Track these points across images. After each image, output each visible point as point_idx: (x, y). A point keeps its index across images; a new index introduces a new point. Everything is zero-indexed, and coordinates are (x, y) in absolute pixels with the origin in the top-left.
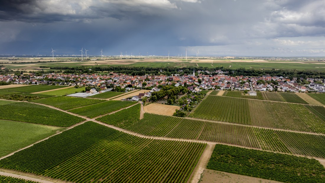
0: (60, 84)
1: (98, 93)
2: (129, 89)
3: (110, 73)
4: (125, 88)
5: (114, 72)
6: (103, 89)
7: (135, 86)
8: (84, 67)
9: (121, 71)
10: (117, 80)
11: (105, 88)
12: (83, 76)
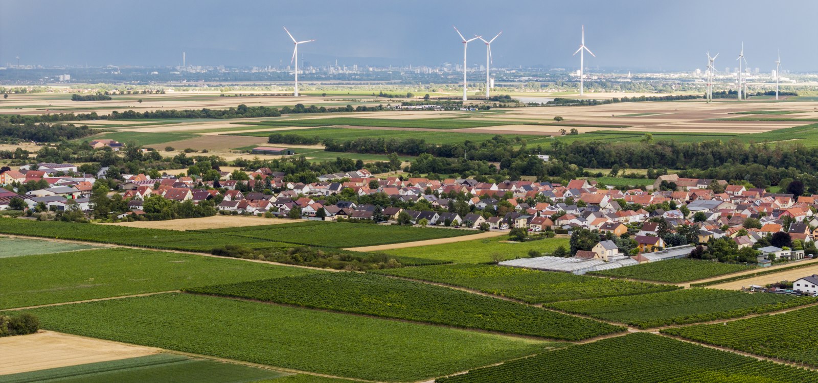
0: (433, 220)
1: (632, 262)
2: (778, 253)
3: (664, 178)
4: (755, 247)
5: (681, 176)
6: (649, 247)
7: (807, 240)
8: (507, 143)
9: (721, 170)
10: (710, 215)
11: (656, 245)
12: (522, 189)
